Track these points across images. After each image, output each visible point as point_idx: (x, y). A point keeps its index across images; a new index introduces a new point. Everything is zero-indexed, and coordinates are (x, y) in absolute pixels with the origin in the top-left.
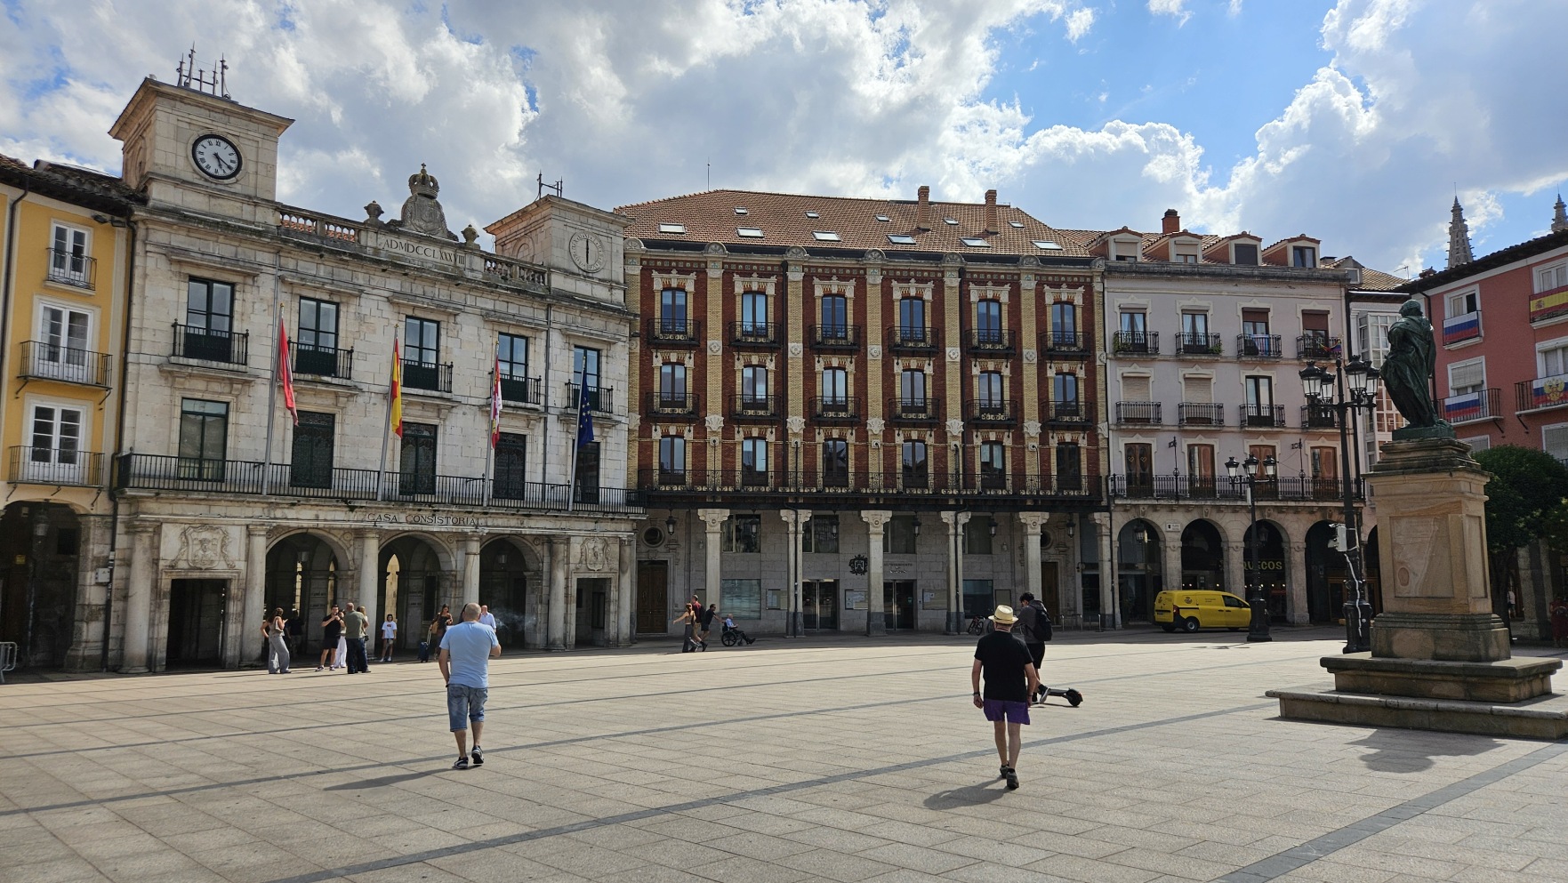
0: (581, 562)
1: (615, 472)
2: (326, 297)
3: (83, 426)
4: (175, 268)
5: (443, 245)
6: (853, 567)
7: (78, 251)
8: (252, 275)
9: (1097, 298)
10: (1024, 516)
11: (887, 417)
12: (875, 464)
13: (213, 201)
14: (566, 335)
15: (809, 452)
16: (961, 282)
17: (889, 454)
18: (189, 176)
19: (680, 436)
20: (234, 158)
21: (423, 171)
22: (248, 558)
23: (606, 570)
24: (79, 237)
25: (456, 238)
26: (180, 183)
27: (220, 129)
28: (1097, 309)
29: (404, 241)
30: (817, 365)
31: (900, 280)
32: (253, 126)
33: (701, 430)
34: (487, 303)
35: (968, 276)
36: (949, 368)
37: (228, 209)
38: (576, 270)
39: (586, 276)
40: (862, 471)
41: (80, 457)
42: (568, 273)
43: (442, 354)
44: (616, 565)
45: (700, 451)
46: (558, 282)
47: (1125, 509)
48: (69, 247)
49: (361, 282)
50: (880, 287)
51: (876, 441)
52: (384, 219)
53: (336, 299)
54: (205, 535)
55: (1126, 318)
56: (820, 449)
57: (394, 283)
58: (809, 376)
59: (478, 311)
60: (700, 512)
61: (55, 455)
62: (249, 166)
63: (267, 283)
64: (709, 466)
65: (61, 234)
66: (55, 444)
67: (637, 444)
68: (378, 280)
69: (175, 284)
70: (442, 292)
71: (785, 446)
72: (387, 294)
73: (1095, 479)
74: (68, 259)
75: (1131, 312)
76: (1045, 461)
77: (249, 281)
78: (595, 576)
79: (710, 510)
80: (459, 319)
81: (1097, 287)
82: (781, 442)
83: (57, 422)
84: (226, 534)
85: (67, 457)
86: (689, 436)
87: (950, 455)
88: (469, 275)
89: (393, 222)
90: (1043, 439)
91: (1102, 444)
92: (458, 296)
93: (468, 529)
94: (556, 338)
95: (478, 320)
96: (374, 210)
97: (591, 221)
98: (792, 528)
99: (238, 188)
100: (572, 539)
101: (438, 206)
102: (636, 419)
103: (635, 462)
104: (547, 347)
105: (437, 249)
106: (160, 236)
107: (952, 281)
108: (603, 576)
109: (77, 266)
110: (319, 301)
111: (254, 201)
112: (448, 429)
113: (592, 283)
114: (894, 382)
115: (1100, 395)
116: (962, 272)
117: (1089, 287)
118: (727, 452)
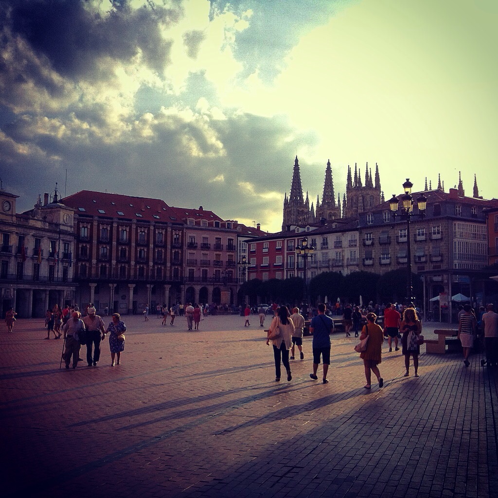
1: (71, 274)
4: (1, 232)
8: (12, 232)
9: (184, 234)
10: (166, 286)
11: (135, 261)
12: (132, 273)
13: (6, 217)
14: (63, 240)
15: (117, 269)
16: (154, 229)
17: (135, 270)
20: (9, 206)
22: (14, 295)
27: (7, 200)
28: (184, 237)
29: (35, 221)
30: (119, 248)
31: (140, 227)
32: (13, 198)
33: (91, 263)
34: (49, 234)
35: (156, 227)
36: (150, 249)
39: (66, 225)
40: (129, 274)
42: (63, 225)
43: (41, 247)
45: (90, 268)
46: (62, 227)
47: (188, 284)
49: (28, 231)
50: (135, 229)
51: (132, 267)
55: (190, 239)
56: (119, 269)
57: (34, 231)
58: (117, 250)
59: (47, 236)
60: (90, 284)
62: (12, 207)
64: (92, 273)
67: (75, 267)
68: (31, 231)
70: (41, 233)
71: (111, 268)
72: (32, 234)
73: (182, 277)
75: (192, 238)
76: (171, 273)
77: (12, 234)
78: (69, 299)
79: (92, 284)
80: (43, 238)
81: (185, 231)
84: (11, 290)
86: (88, 265)
87: (150, 271)
88: (46, 228)
90: (171, 267)
91: (184, 269)
92: (44, 233)
93: (47, 289)
94: (61, 242)
95: (47, 238)
97: (68, 211)
98: (112, 288)
99: (10, 213)
100: (65, 291)
102: (76, 260)
104: (59, 244)
105: (40, 222)
107: (152, 228)
111: (12, 215)
112: (41, 265)
113: (68, 227)
114: (137, 253)
115: (184, 257)
116: (154, 226)
117: (183, 231)
118: (97, 268)
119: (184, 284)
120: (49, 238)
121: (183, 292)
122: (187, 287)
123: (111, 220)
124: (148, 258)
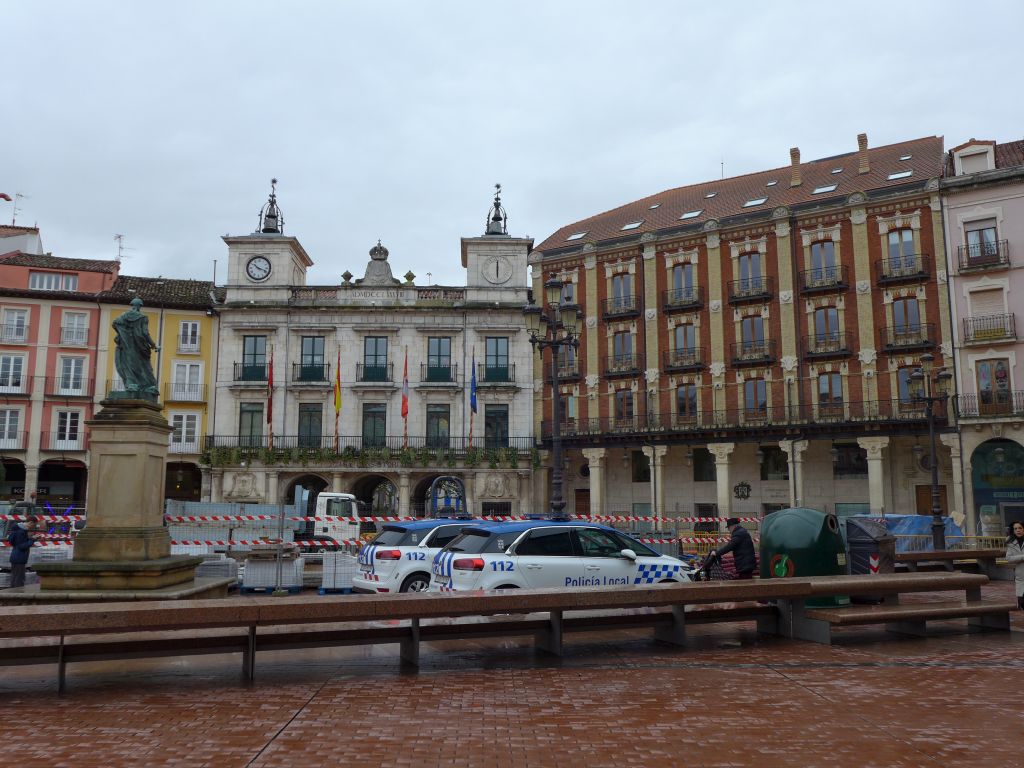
0: (486, 490)
1: (523, 424)
2: (316, 334)
3: (198, 422)
4: (236, 333)
5: (388, 288)
6: (737, 493)
7: (194, 333)
8: (274, 330)
9: (935, 218)
10: (863, 442)
11: (728, 361)
12: (720, 403)
13: (257, 292)
15: (664, 397)
16: (791, 231)
17: (731, 393)
18: (244, 282)
19: (570, 394)
20: (268, 266)
21: (379, 244)
22: (267, 490)
23: (507, 495)
24: (194, 326)
25: (397, 281)
26: (239, 287)
27: (260, 252)
28: (937, 228)
29: (363, 291)
30: (669, 325)
31: (736, 240)
32: (277, 246)
33: (584, 388)
34: (419, 320)
35: (800, 224)
36: (783, 309)
37: (265, 297)
38: (488, 285)
39: (495, 288)
40: (708, 411)
41: (196, 439)
42: (482, 288)
43: (389, 357)
44: (515, 494)
45: (583, 404)
46: (473, 296)
47: (979, 428)
48: (190, 333)
49: (336, 321)
50: (719, 250)
51: (718, 383)
52: (353, 281)
53: (322, 334)
54: (244, 478)
56: (673, 395)
57: (357, 319)
58: (663, 334)
59: (412, 326)
60: (584, 451)
61: (184, 439)
62: (275, 269)
63: (283, 332)
64: (591, 415)
65: (186, 326)
66: (184, 434)
67: (541, 403)
68: (347, 319)
69: (236, 341)
70: (387, 320)
71: (646, 393)
72: (351, 325)
74: (189, 337)
75: (978, 225)
76: (883, 387)
77: (273, 333)
78: (498, 501)
79: (591, 449)
80: (400, 333)
81: (935, 206)
82: (642, 391)
83: (184, 421)
84: (255, 477)
85: (190, 439)
86: (576, 393)
88: (406, 304)
89: (358, 281)
90: (881, 364)
91: (947, 364)
92: (399, 319)
93: (399, 470)
94: (471, 335)
95: (413, 332)
96: (347, 276)
97: (500, 248)
99: (268, 283)
100: (478, 475)
101: (387, 264)
102: (539, 383)
103: (540, 417)
104: (464, 342)
105: (385, 292)
106: (230, 318)
107: (783, 231)
108: (503, 501)
109: (193, 341)
110: (314, 337)
111: (276, 288)
112: (393, 405)
113: (501, 291)
114: (734, 329)
115: (944, 315)
116: (793, 222)
117: (926, 211)
118: (603, 403)
119: (954, 430)
120: (422, 330)
121: (956, 464)
122: (972, 441)
123: (633, 244)
124: (776, 344)
